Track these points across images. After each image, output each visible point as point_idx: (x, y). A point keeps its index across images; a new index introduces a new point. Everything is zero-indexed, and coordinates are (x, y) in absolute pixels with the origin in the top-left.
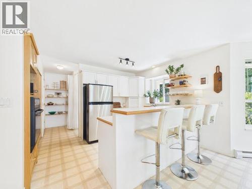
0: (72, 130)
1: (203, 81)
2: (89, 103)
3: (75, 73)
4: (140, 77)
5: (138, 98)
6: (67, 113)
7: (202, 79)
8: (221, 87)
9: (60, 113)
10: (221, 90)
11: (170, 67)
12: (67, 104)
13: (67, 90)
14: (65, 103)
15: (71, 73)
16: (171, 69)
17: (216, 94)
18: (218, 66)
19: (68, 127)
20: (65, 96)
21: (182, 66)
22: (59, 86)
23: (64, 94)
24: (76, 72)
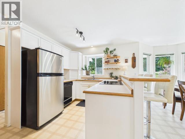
1: (126, 61)
5: (77, 70)
7: (125, 59)
8: (135, 65)
10: (135, 67)
11: (106, 49)
17: (133, 69)
18: (134, 53)
21: (115, 50)
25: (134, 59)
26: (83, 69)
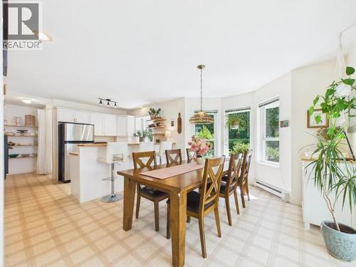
0: (44, 175)
1: (172, 124)
2: (66, 142)
3: (47, 107)
4: (129, 116)
5: (127, 137)
6: (35, 156)
7: (172, 121)
8: (181, 129)
9: (24, 156)
10: (181, 131)
11: (151, 109)
12: (36, 144)
13: (36, 127)
14: (32, 143)
15: (42, 107)
16: (153, 111)
17: (179, 134)
18: (180, 113)
19: (37, 173)
20: (32, 134)
21: (160, 110)
22: (24, 121)
23: (31, 132)
24: (49, 107)
25: (180, 121)
26: (135, 135)
